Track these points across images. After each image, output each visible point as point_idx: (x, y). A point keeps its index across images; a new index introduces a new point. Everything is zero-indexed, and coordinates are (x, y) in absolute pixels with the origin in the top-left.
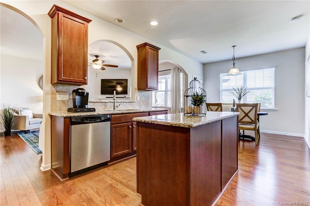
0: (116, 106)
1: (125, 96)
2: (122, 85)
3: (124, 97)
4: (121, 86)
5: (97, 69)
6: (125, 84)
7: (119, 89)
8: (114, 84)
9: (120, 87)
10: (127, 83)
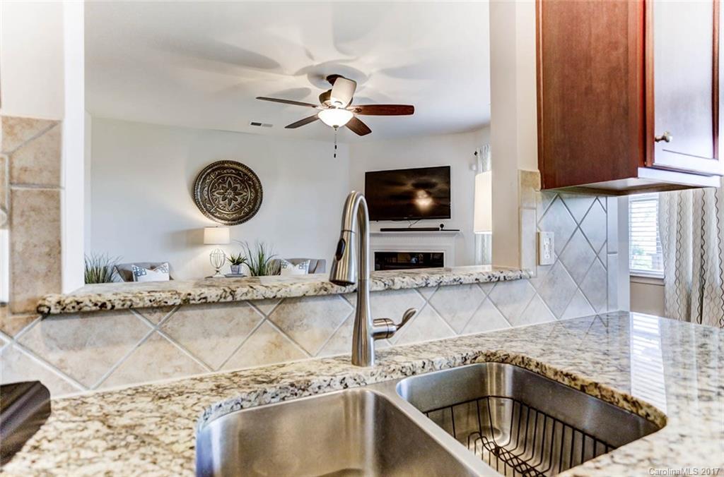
0: (371, 327)
1: (442, 226)
2: (431, 191)
3: (437, 229)
4: (429, 194)
5: (336, 127)
6: (441, 186)
7: (424, 202)
8: (408, 187)
9: (426, 196)
10: (448, 183)
